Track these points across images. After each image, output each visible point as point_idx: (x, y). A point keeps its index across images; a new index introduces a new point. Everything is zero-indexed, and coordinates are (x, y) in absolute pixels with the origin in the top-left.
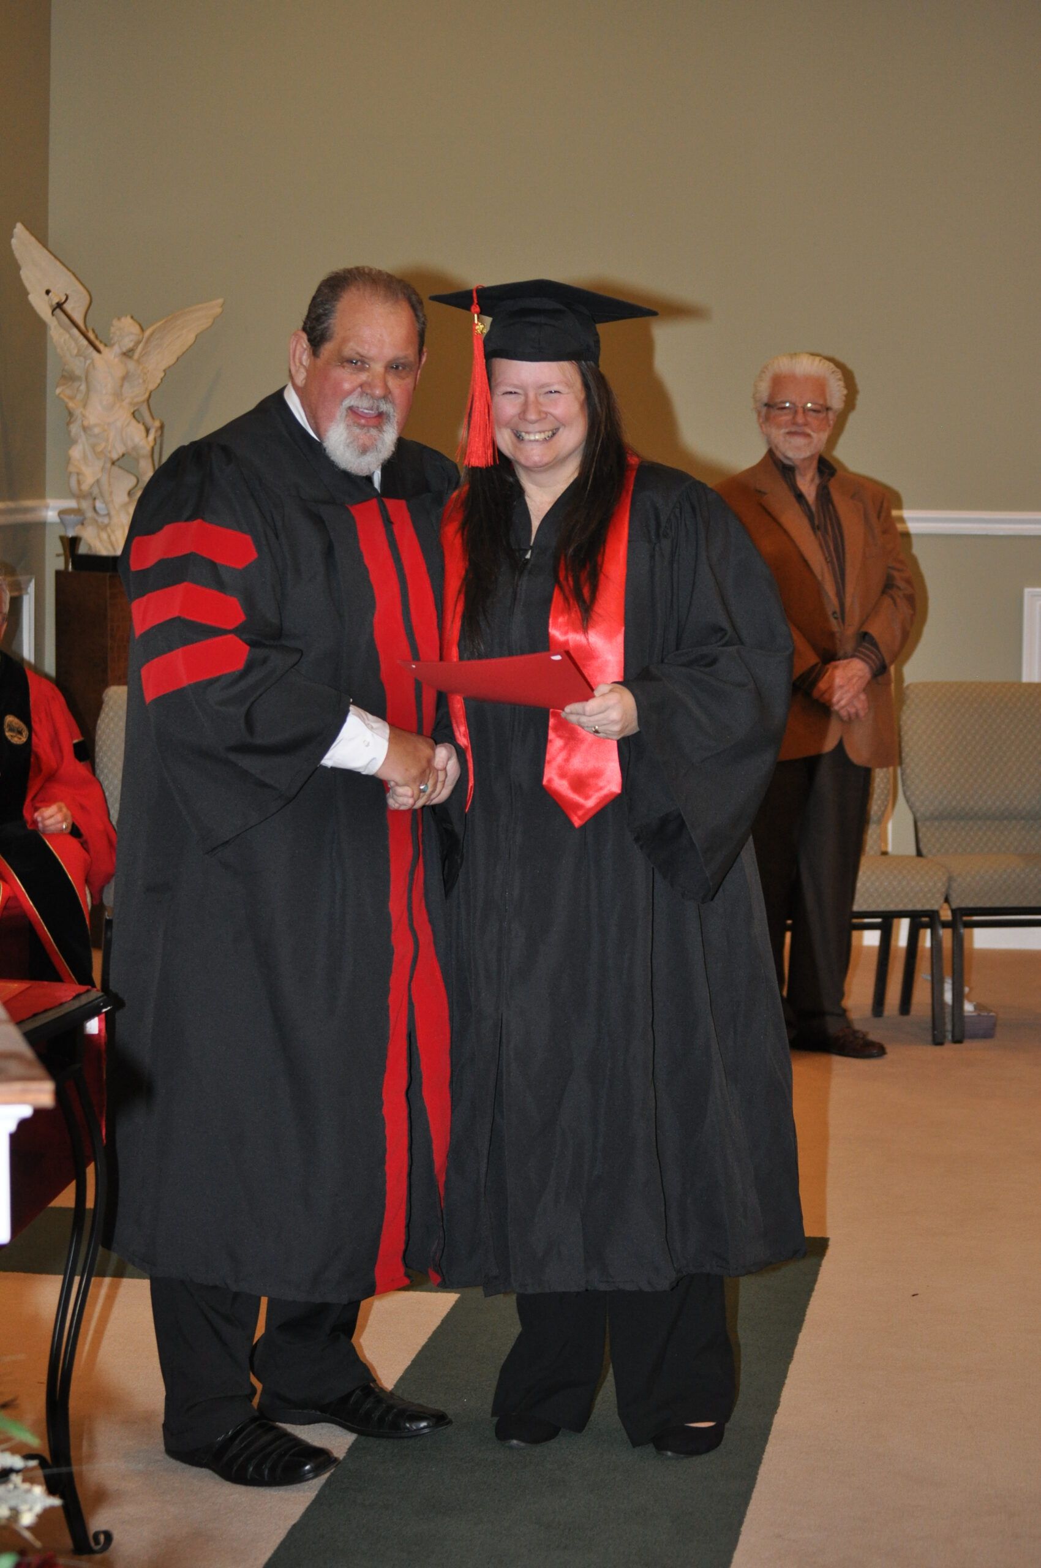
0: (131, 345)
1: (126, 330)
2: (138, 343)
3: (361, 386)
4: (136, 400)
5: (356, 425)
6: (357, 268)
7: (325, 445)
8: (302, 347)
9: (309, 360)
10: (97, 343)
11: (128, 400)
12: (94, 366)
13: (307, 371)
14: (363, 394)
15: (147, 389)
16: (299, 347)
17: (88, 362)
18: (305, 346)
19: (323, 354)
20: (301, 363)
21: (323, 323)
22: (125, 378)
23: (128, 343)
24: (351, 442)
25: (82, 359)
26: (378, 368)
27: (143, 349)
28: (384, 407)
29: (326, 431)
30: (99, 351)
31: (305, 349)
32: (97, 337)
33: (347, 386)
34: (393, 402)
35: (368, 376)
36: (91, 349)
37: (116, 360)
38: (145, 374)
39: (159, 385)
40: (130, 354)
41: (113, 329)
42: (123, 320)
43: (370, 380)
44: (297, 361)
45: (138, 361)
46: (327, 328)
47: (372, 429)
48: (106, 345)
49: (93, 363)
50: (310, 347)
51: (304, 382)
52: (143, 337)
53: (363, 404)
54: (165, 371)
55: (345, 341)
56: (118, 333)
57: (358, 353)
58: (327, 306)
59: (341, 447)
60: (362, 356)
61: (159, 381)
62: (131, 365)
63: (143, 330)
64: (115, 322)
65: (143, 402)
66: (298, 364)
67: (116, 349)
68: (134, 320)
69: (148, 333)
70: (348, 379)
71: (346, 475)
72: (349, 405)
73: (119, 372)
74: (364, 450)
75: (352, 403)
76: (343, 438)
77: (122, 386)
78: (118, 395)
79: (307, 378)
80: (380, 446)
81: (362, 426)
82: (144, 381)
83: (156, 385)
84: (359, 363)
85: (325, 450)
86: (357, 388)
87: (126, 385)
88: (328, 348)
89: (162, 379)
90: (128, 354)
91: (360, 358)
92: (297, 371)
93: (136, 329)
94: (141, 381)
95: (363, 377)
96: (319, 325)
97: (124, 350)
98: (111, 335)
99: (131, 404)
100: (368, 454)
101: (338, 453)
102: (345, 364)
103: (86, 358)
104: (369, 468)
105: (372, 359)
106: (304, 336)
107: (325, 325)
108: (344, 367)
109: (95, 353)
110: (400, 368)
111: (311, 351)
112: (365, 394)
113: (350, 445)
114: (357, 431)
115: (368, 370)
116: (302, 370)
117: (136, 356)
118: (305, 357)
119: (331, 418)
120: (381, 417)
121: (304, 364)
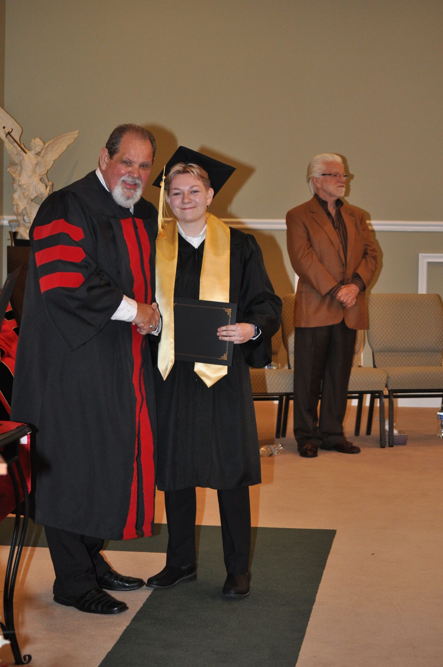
0: (40, 150)
1: (37, 143)
2: (42, 149)
3: (129, 173)
4: (41, 174)
5: (125, 188)
6: (130, 124)
7: (113, 194)
8: (106, 154)
9: (108, 160)
10: (25, 149)
11: (38, 174)
12: (23, 159)
13: (107, 164)
14: (129, 176)
15: (46, 169)
16: (104, 154)
17: (21, 157)
18: (107, 154)
19: (115, 159)
20: (104, 161)
21: (115, 146)
22: (37, 164)
23: (38, 149)
24: (123, 195)
25: (18, 156)
26: (136, 166)
27: (45, 152)
28: (138, 181)
29: (114, 189)
30: (26, 153)
31: (106, 156)
32: (25, 147)
33: (123, 172)
34: (141, 180)
35: (132, 169)
36: (22, 152)
37: (33, 156)
38: (45, 162)
39: (51, 167)
40: (39, 154)
41: (32, 144)
42: (36, 139)
43: (133, 170)
44: (103, 160)
45: (42, 157)
46: (117, 148)
47: (132, 190)
48: (29, 150)
49: (23, 158)
50: (109, 155)
51: (105, 168)
52: (44, 147)
53: (129, 180)
54: (54, 161)
55: (124, 154)
56: (34, 145)
57: (129, 159)
58: (117, 140)
59: (119, 196)
60: (130, 160)
61: (51, 165)
62: (39, 159)
63: (44, 144)
64: (33, 140)
65: (44, 174)
66: (103, 161)
67: (33, 152)
68: (41, 140)
69: (47, 145)
70: (123, 169)
71: (120, 207)
72: (123, 180)
73: (35, 161)
74: (128, 198)
75: (124, 179)
76: (120, 192)
77: (36, 167)
78: (34, 171)
79: (107, 167)
80: (135, 196)
81: (128, 189)
82: (45, 166)
83: (50, 167)
84: (129, 163)
85: (112, 197)
86: (127, 173)
87: (37, 167)
88: (116, 157)
89: (52, 165)
90: (38, 154)
91: (130, 161)
92: (103, 164)
93: (42, 143)
94: (44, 165)
95: (130, 169)
96: (113, 147)
97: (37, 152)
98: (31, 146)
99: (39, 175)
100: (130, 200)
101: (118, 198)
102: (123, 163)
103: (20, 156)
104: (130, 205)
105: (134, 162)
106: (107, 150)
107: (116, 147)
108: (123, 164)
109: (24, 154)
110: (145, 166)
111: (109, 157)
112: (130, 176)
113: (123, 196)
114: (126, 190)
115: (132, 166)
116: (105, 164)
117: (42, 155)
118: (106, 159)
119: (116, 184)
120: (135, 186)
121: (106, 161)
